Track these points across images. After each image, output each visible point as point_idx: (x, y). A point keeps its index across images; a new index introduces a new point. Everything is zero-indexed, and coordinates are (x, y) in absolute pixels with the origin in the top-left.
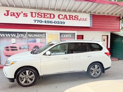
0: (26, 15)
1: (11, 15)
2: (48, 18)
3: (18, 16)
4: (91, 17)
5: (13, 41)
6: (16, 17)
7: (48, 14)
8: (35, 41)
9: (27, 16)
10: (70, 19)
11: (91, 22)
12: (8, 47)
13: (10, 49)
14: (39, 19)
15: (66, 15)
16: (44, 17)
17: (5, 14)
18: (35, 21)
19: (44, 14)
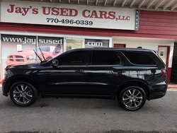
0: (35, 12)
1: (16, 12)
2: (67, 15)
3: (26, 12)
4: (136, 14)
5: (19, 47)
6: (23, 14)
7: (67, 10)
8: (48, 50)
9: (37, 12)
10: (101, 17)
11: (136, 22)
12: (11, 56)
13: (14, 58)
14: (54, 17)
15: (95, 12)
16: (62, 15)
17: (8, 10)
18: (48, 20)
19: (62, 9)
